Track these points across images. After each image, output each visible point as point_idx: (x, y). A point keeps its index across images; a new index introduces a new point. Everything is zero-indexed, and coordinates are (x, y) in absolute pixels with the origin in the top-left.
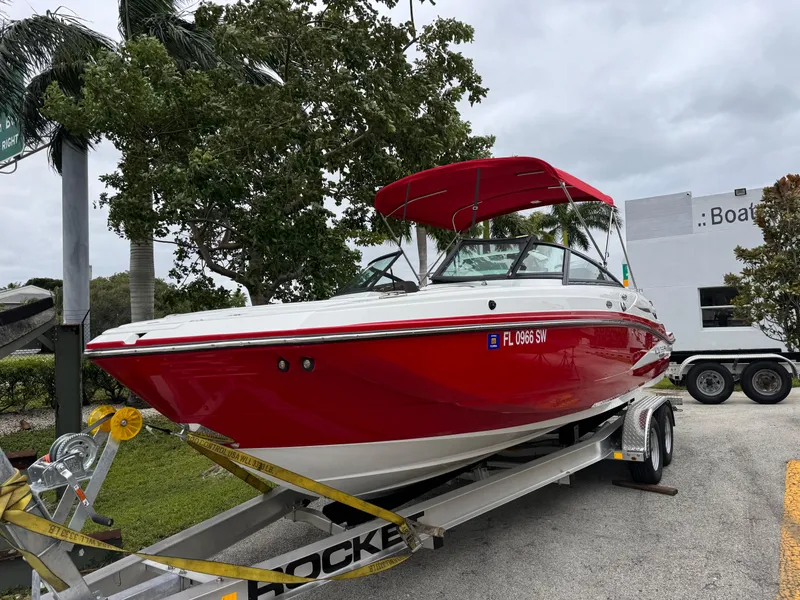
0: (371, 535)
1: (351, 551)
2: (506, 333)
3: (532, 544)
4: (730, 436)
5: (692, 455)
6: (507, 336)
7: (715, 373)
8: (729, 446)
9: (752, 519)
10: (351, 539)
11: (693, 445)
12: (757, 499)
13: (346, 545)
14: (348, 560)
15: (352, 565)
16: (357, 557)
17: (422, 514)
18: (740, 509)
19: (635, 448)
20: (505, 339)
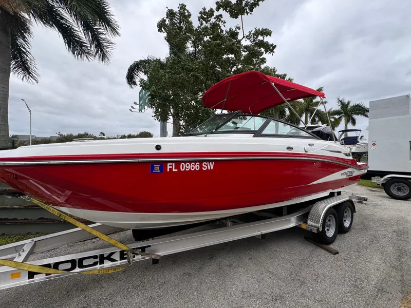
0: (112, 254)
1: (98, 260)
2: (168, 164)
3: (230, 266)
4: (400, 221)
5: (366, 229)
6: (170, 166)
7: (403, 184)
8: (395, 228)
9: (381, 290)
10: (98, 254)
11: (371, 223)
12: (393, 274)
13: (95, 257)
14: (95, 264)
15: (98, 266)
16: (102, 262)
17: (150, 246)
18: (375, 277)
19: (314, 224)
20: (169, 167)
